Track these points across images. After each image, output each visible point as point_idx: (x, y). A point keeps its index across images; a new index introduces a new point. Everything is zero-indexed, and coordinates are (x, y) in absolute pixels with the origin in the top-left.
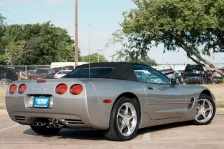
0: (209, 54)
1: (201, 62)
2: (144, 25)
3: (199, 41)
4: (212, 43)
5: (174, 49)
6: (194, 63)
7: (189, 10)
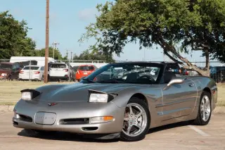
0: (186, 52)
1: (179, 60)
2: (124, 19)
3: (176, 37)
4: (189, 39)
5: (151, 45)
6: (171, 61)
7: (171, 5)
